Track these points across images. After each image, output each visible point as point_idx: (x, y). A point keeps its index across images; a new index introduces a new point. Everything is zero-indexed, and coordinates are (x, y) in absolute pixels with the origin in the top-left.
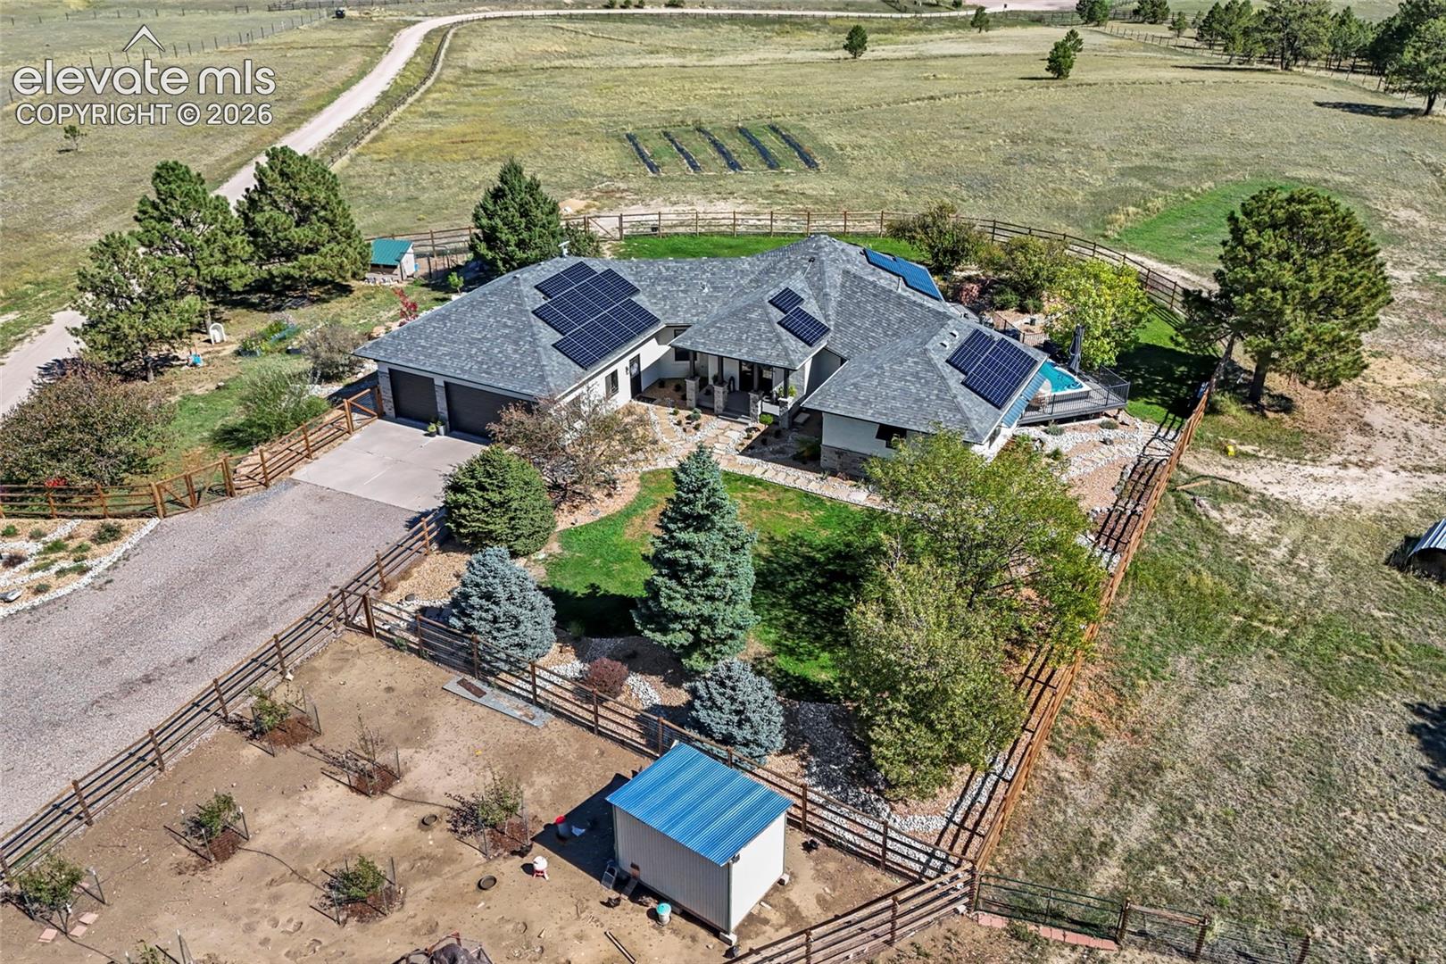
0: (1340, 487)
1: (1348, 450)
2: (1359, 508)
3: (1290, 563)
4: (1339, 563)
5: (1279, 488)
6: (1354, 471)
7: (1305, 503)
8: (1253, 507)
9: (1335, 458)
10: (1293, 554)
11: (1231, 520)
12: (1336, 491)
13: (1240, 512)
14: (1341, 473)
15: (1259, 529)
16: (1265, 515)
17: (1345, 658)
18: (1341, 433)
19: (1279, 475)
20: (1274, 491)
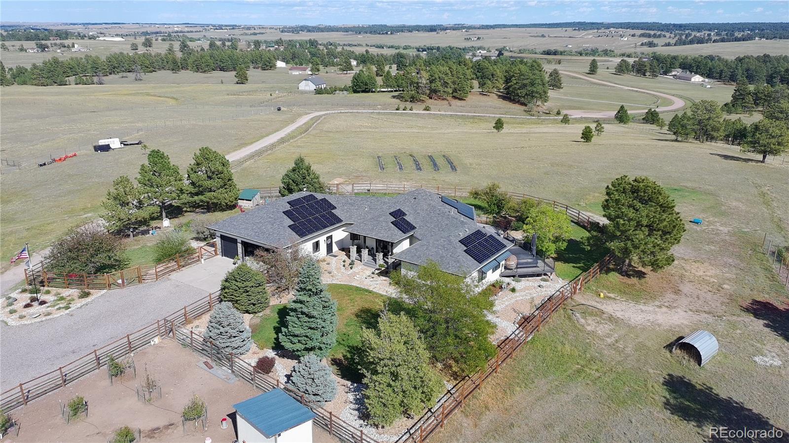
0: (654, 316)
1: (665, 300)
2: (659, 325)
3: (614, 345)
4: (640, 347)
5: (622, 313)
6: (664, 309)
7: (633, 320)
8: (604, 320)
9: (657, 303)
10: (617, 341)
11: (590, 324)
12: (651, 317)
13: (596, 321)
14: (657, 309)
15: (602, 329)
16: (609, 323)
17: (627, 388)
18: (664, 293)
19: (624, 308)
20: (619, 314)
